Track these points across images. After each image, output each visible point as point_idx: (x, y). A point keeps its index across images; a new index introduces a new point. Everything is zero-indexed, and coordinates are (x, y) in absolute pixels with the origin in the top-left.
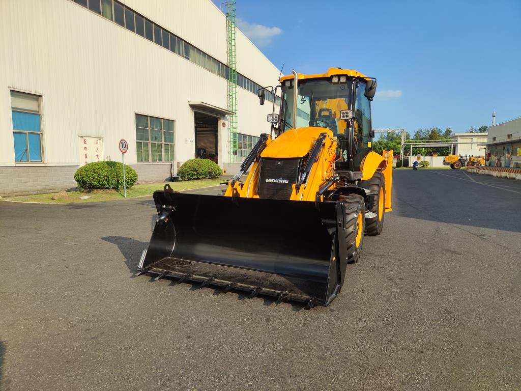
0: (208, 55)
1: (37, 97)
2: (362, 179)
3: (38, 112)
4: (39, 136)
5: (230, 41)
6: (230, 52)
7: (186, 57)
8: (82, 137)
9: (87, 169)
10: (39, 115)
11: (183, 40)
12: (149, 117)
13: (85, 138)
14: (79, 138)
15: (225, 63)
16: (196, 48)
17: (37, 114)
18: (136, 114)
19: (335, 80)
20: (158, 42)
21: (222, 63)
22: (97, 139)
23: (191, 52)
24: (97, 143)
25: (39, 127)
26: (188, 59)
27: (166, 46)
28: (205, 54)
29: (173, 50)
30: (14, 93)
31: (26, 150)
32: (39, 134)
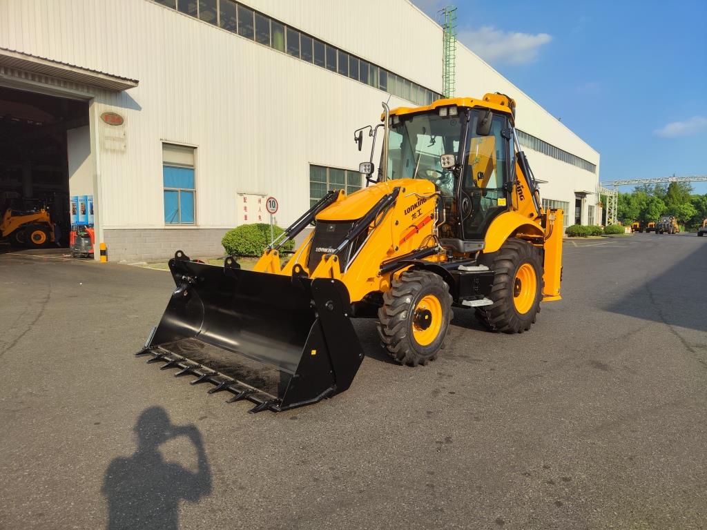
0: (413, 83)
1: (191, 149)
2: (484, 252)
3: (192, 166)
4: (192, 194)
5: (446, 61)
6: (446, 77)
7: (381, 89)
8: (241, 194)
9: (234, 233)
10: (193, 170)
11: (378, 66)
12: (327, 169)
13: (245, 196)
14: (239, 196)
15: (439, 91)
16: (396, 75)
17: (191, 169)
18: (311, 165)
19: (443, 113)
20: (343, 72)
21: (434, 92)
22: (260, 197)
23: (390, 81)
24: (260, 201)
25: (193, 184)
26: (385, 90)
27: (354, 77)
28: (408, 82)
29: (365, 81)
30: (166, 146)
31: (178, 211)
32: (192, 192)
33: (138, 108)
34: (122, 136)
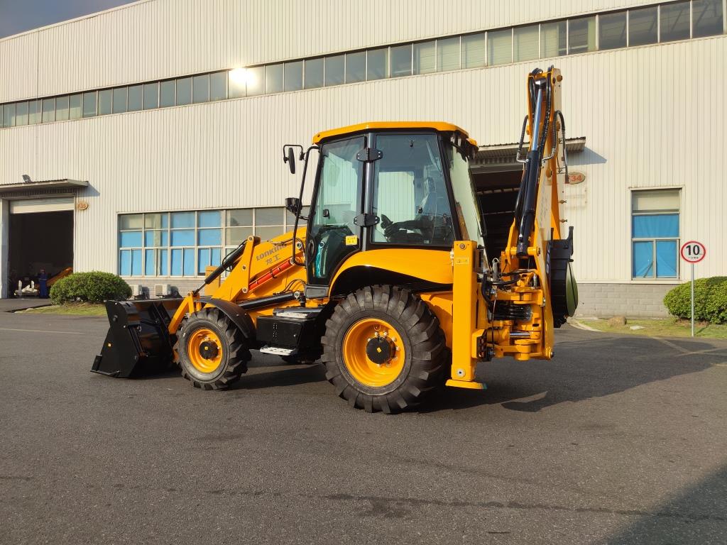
1: (675, 191)
3: (677, 210)
10: (678, 214)
17: (674, 214)
30: (636, 194)
31: (652, 264)
32: (675, 241)
33: (603, 160)
34: (583, 193)
